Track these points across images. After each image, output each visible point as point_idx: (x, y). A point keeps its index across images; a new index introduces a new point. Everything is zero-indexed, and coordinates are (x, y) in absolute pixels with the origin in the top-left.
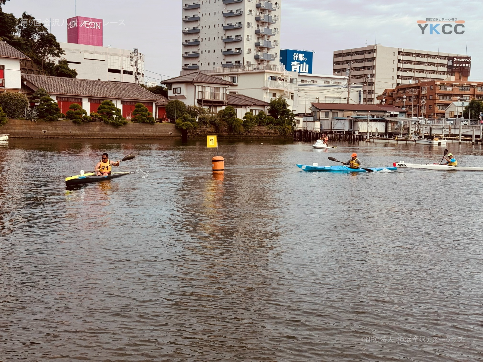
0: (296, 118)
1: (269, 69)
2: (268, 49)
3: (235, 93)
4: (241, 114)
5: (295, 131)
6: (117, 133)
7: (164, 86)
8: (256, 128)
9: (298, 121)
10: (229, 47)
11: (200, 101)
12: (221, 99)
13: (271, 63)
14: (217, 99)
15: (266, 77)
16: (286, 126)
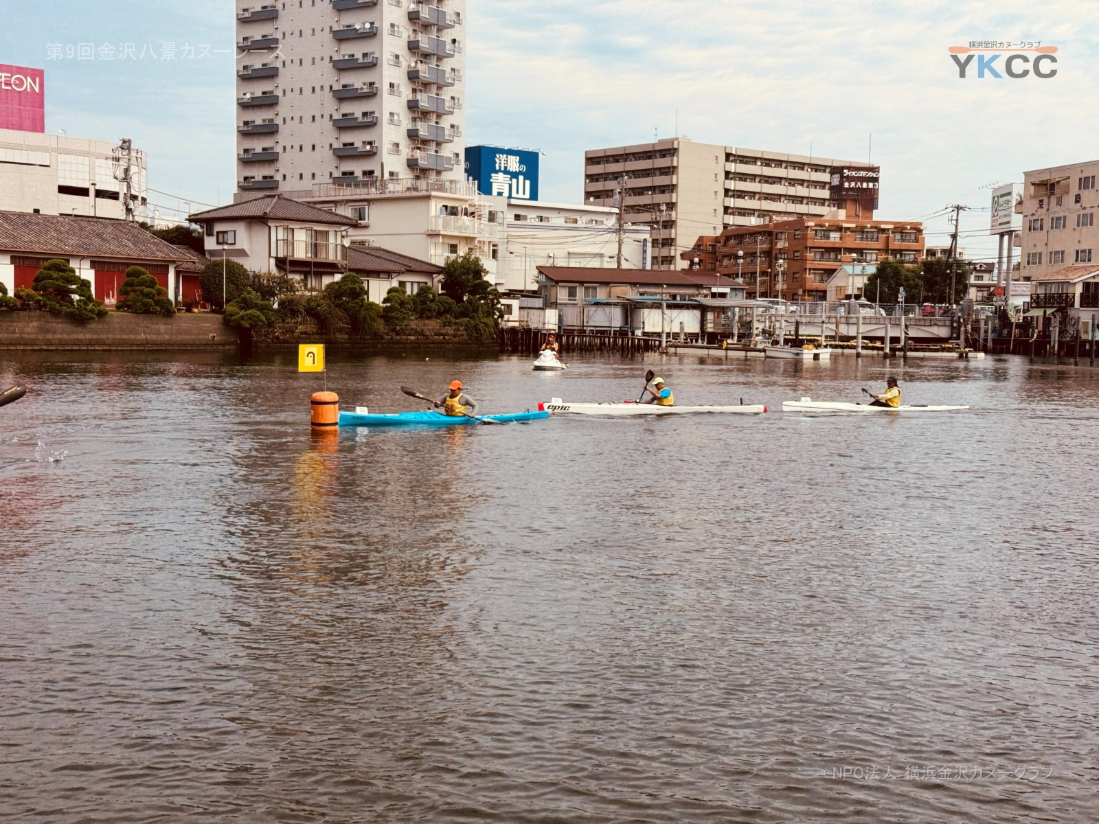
0: (503, 301)
1: (441, 188)
2: (439, 144)
3: (362, 243)
4: (377, 291)
5: (502, 331)
6: (81, 336)
7: (194, 226)
8: (414, 323)
9: (509, 307)
10: (347, 138)
11: (281, 263)
12: (331, 258)
13: (446, 176)
14: (321, 258)
15: (435, 209)
16: (480, 319)
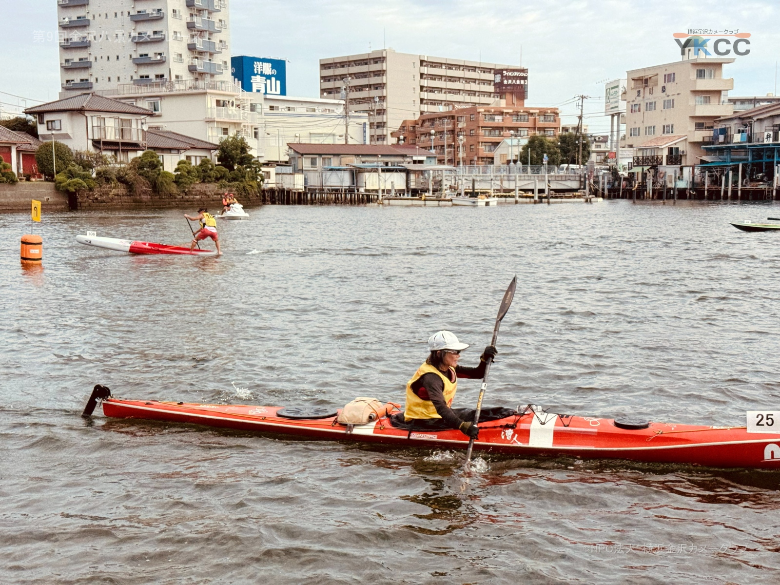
0: (264, 169)
1: (215, 87)
2: (211, 54)
3: (157, 128)
4: (170, 164)
5: (264, 191)
7: (29, 117)
8: (199, 186)
9: (268, 173)
10: (143, 50)
11: (96, 143)
12: (134, 140)
13: (218, 78)
14: (127, 139)
15: (211, 102)
16: (247, 182)
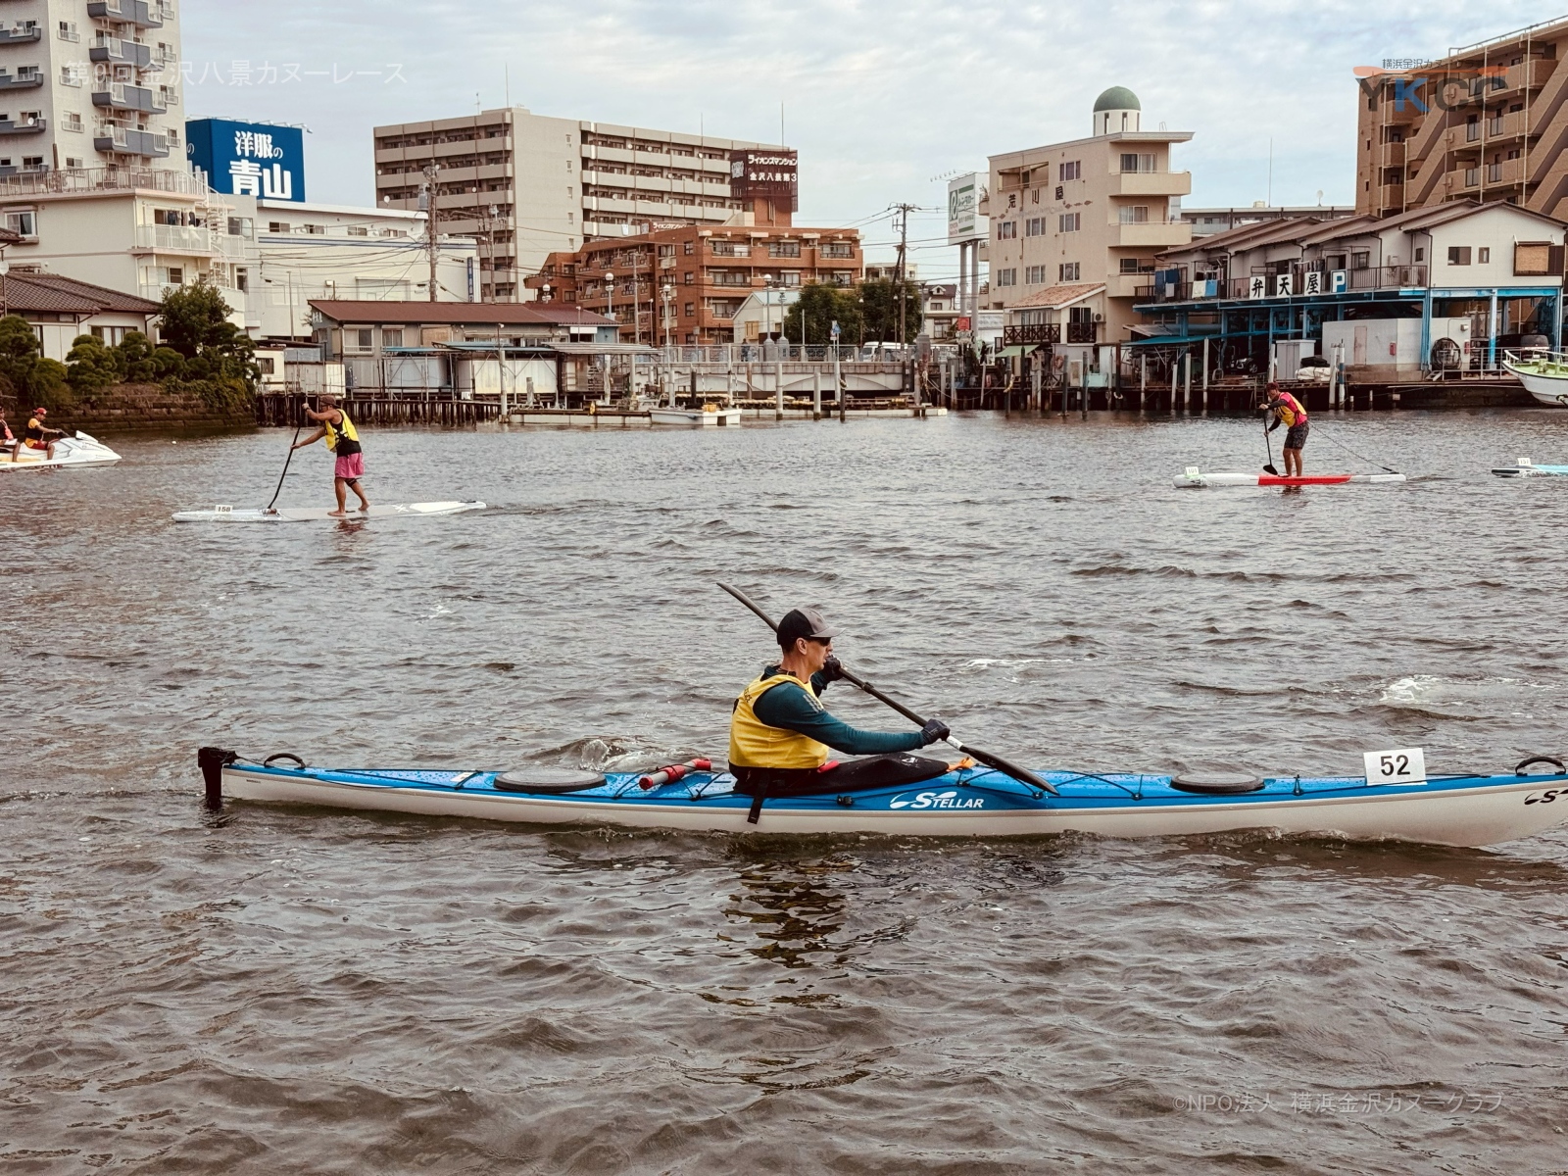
0: (258, 353)
1: (150, 183)
2: (143, 116)
3: (29, 269)
4: (57, 343)
5: (260, 398)
8: (119, 390)
9: (269, 361)
13: (157, 164)
15: (143, 214)
16: (226, 381)
